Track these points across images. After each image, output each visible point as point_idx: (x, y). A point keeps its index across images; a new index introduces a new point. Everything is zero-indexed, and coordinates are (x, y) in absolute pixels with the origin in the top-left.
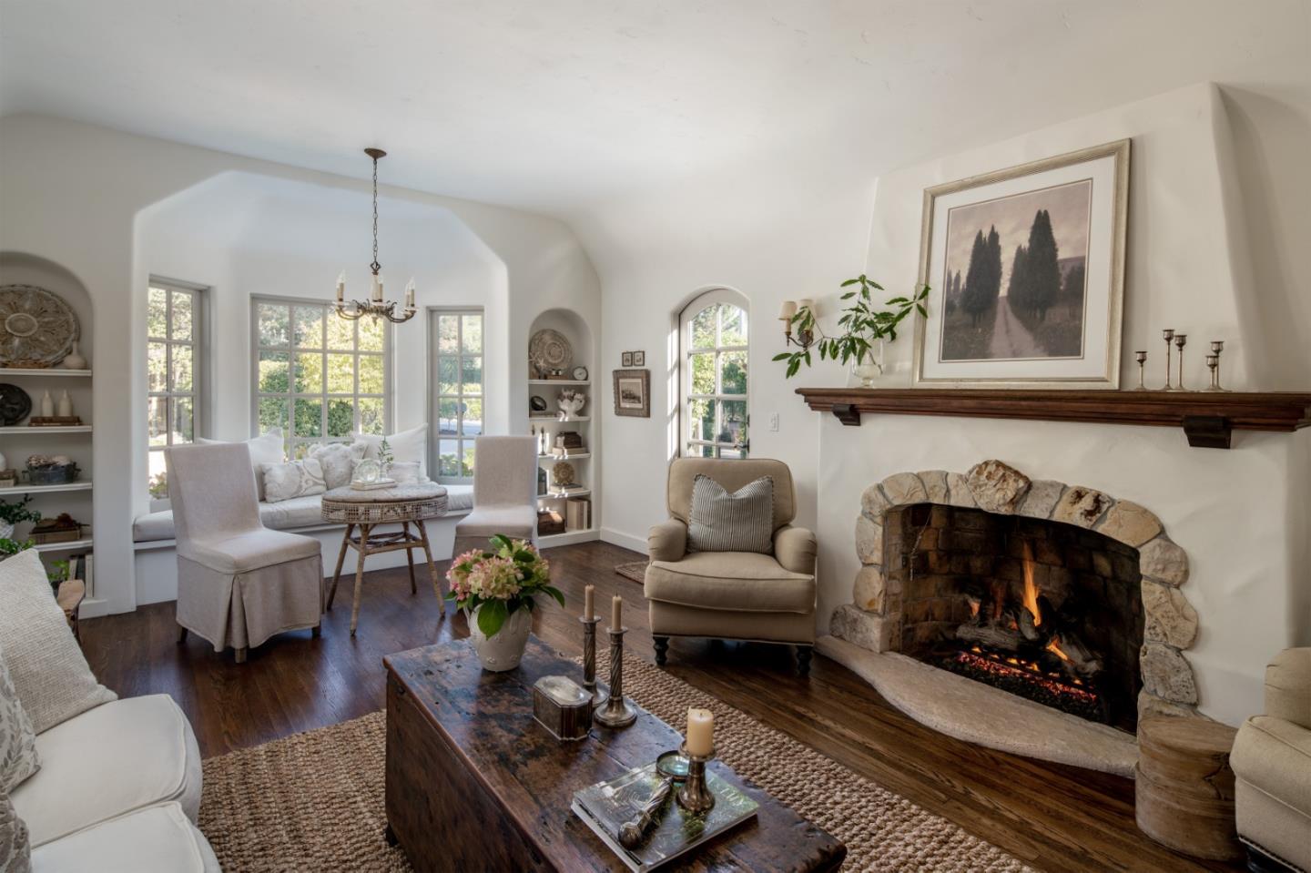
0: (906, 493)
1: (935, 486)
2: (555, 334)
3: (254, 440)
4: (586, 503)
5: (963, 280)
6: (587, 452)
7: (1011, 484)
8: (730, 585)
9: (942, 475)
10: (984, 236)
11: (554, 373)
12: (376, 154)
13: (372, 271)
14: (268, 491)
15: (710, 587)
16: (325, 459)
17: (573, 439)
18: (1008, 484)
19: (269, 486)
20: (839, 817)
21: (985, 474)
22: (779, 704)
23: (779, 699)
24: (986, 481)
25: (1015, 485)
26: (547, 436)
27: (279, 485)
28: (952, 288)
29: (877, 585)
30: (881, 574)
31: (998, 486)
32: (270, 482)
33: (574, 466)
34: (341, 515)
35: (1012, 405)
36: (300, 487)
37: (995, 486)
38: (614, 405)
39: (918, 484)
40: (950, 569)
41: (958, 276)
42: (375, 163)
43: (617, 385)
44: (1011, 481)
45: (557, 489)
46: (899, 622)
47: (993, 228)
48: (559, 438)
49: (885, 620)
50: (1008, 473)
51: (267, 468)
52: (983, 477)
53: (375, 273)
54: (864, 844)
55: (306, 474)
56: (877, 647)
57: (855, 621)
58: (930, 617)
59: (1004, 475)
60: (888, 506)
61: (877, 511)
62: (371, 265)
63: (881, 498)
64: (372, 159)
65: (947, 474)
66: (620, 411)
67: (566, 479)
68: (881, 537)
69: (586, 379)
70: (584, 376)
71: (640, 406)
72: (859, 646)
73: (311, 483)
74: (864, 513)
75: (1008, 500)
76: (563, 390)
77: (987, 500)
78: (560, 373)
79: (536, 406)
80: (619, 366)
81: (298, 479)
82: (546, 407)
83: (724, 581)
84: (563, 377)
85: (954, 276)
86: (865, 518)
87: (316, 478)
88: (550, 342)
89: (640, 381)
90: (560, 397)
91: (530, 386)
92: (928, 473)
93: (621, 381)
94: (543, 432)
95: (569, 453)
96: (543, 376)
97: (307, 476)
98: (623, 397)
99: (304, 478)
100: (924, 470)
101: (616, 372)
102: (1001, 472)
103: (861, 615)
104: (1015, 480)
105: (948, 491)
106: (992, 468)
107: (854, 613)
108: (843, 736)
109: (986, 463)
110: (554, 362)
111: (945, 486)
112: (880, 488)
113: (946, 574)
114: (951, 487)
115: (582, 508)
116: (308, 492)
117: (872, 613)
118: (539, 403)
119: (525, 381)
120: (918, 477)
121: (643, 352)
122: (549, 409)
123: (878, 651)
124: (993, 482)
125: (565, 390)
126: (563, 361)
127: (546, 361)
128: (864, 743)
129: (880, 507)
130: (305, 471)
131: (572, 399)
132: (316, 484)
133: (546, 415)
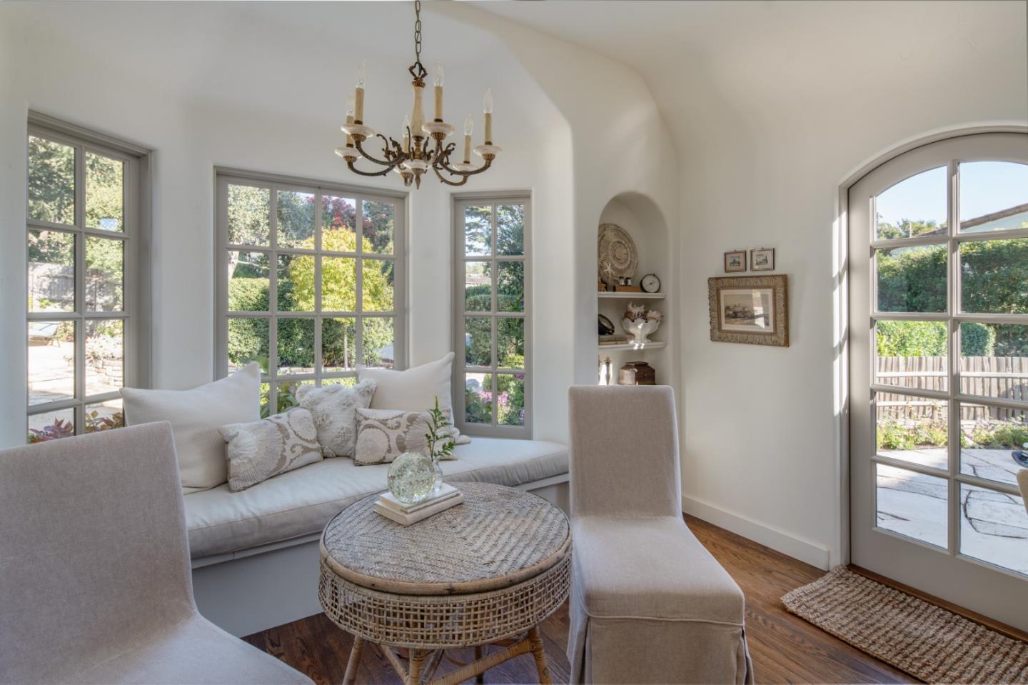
2: (617, 229)
3: (216, 382)
11: (622, 282)
13: (412, 79)
14: (232, 471)
16: (319, 408)
17: (645, 372)
19: (234, 462)
26: (613, 368)
27: (250, 460)
32: (236, 456)
36: (283, 458)
38: (709, 327)
43: (715, 298)
48: (626, 372)
51: (232, 433)
53: (419, 83)
55: (292, 436)
62: (411, 69)
66: (720, 336)
69: (660, 290)
70: (656, 287)
73: (298, 450)
76: (630, 306)
78: (629, 282)
79: (604, 330)
80: (718, 272)
81: (279, 449)
84: (632, 289)
87: (307, 441)
90: (628, 315)
91: (599, 301)
93: (722, 292)
94: (608, 364)
96: (611, 287)
97: (294, 440)
98: (728, 316)
99: (290, 443)
101: (713, 280)
110: (620, 267)
116: (295, 464)
118: (607, 326)
119: (594, 294)
121: (772, 250)
122: (618, 332)
125: (636, 306)
126: (629, 266)
127: (613, 267)
130: (290, 431)
131: (644, 316)
132: (306, 450)
133: (614, 341)
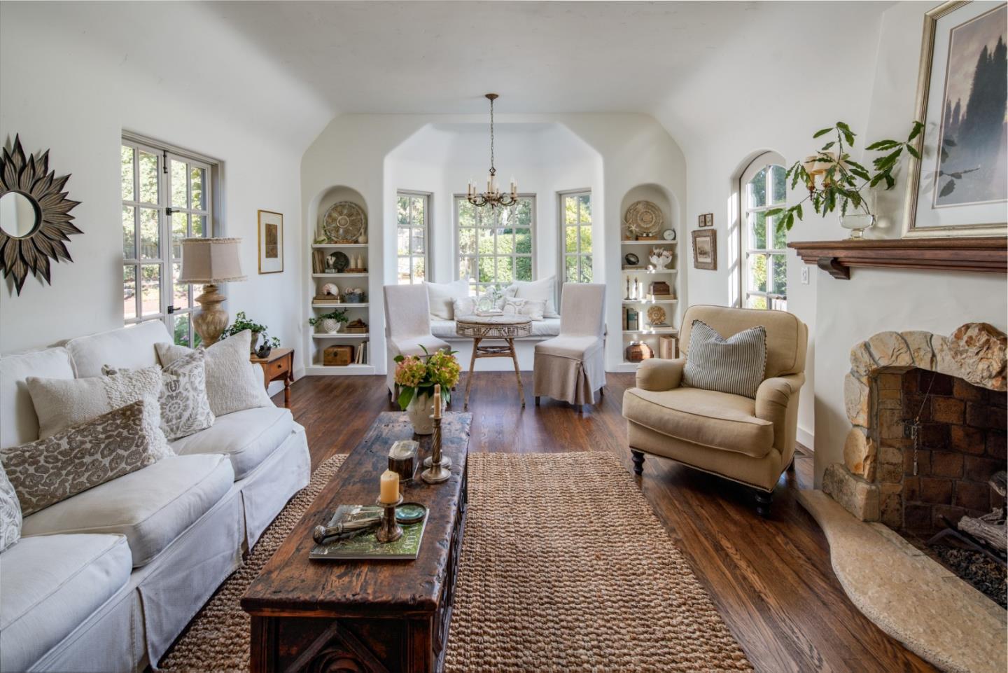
0: (891, 353)
1: (919, 348)
2: (647, 204)
4: (673, 340)
5: (963, 109)
6: (675, 298)
7: (996, 353)
8: (684, 418)
9: (926, 337)
10: (989, 52)
11: (645, 235)
12: (491, 97)
15: (666, 417)
17: (662, 288)
18: (993, 354)
20: (660, 635)
21: (965, 338)
22: (710, 533)
23: (714, 528)
24: (967, 347)
25: (1002, 354)
26: (641, 285)
28: (951, 120)
29: (863, 449)
30: (868, 438)
31: (981, 354)
33: (666, 309)
34: (470, 332)
35: (989, 256)
37: (977, 353)
38: (693, 260)
39: (902, 346)
40: (986, 450)
41: (958, 106)
42: (492, 103)
43: (695, 242)
44: (996, 349)
45: (647, 327)
46: (900, 495)
47: (1000, 39)
48: (650, 287)
49: (874, 487)
50: (993, 339)
52: (962, 343)
53: (493, 174)
54: (657, 665)
56: (860, 514)
57: (841, 481)
58: (954, 501)
59: (988, 341)
60: (875, 367)
61: (862, 370)
63: (866, 356)
64: (490, 101)
65: (932, 335)
66: (698, 265)
67: (658, 320)
68: (866, 398)
69: (674, 239)
70: (672, 237)
71: (709, 260)
72: (845, 508)
74: (852, 373)
75: (994, 373)
76: (654, 248)
77: (968, 370)
78: (650, 235)
79: (629, 261)
80: (696, 228)
82: (638, 261)
83: (680, 414)
84: (654, 238)
85: (953, 106)
86: (852, 377)
88: (643, 210)
89: (708, 239)
90: (651, 253)
91: (623, 246)
92: (911, 333)
93: (698, 239)
94: (636, 282)
95: (656, 299)
96: (634, 236)
98: (699, 253)
100: (908, 330)
101: (694, 232)
102: (984, 338)
103: (847, 477)
104: (1000, 349)
105: (934, 355)
106: (973, 332)
107: (841, 472)
108: (745, 578)
109: (967, 327)
110: (645, 226)
111: (929, 350)
112: (866, 346)
113: (981, 456)
114: (936, 351)
115: (670, 344)
117: (858, 477)
118: (633, 259)
119: (618, 242)
120: (902, 337)
121: (712, 214)
122: (640, 263)
123: (862, 519)
124: (975, 350)
125: (656, 248)
126: (653, 225)
127: (638, 226)
128: (760, 592)
129: (866, 366)
131: (661, 255)
133: (637, 268)
